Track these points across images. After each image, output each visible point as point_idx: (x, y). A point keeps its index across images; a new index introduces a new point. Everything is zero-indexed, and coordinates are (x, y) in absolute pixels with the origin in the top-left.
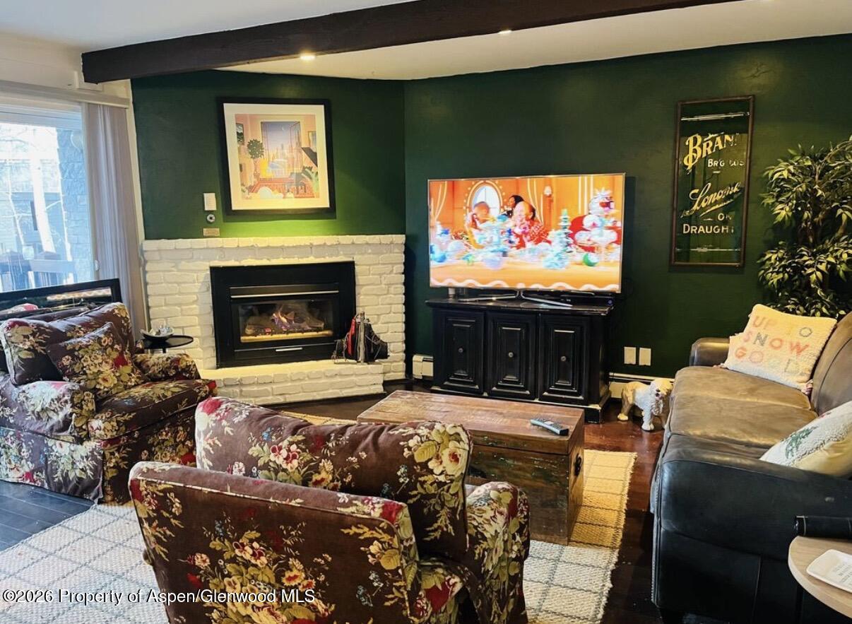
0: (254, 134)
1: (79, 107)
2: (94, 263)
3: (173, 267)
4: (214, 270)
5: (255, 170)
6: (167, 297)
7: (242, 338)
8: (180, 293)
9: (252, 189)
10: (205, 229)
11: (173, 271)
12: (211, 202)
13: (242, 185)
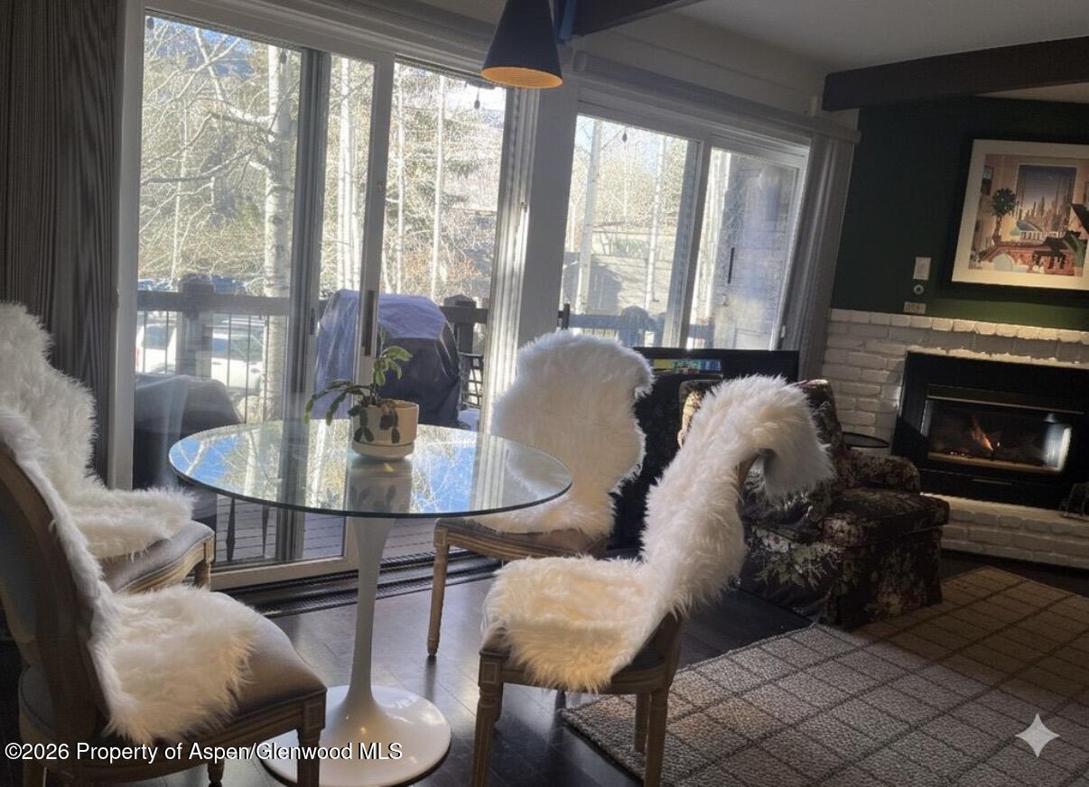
0: (1007, 180)
1: (810, 140)
2: (781, 328)
3: (861, 346)
4: (913, 358)
5: (997, 230)
6: (845, 384)
7: (931, 454)
8: (861, 381)
9: (986, 255)
10: (906, 303)
11: (859, 351)
12: (923, 269)
13: (974, 249)
